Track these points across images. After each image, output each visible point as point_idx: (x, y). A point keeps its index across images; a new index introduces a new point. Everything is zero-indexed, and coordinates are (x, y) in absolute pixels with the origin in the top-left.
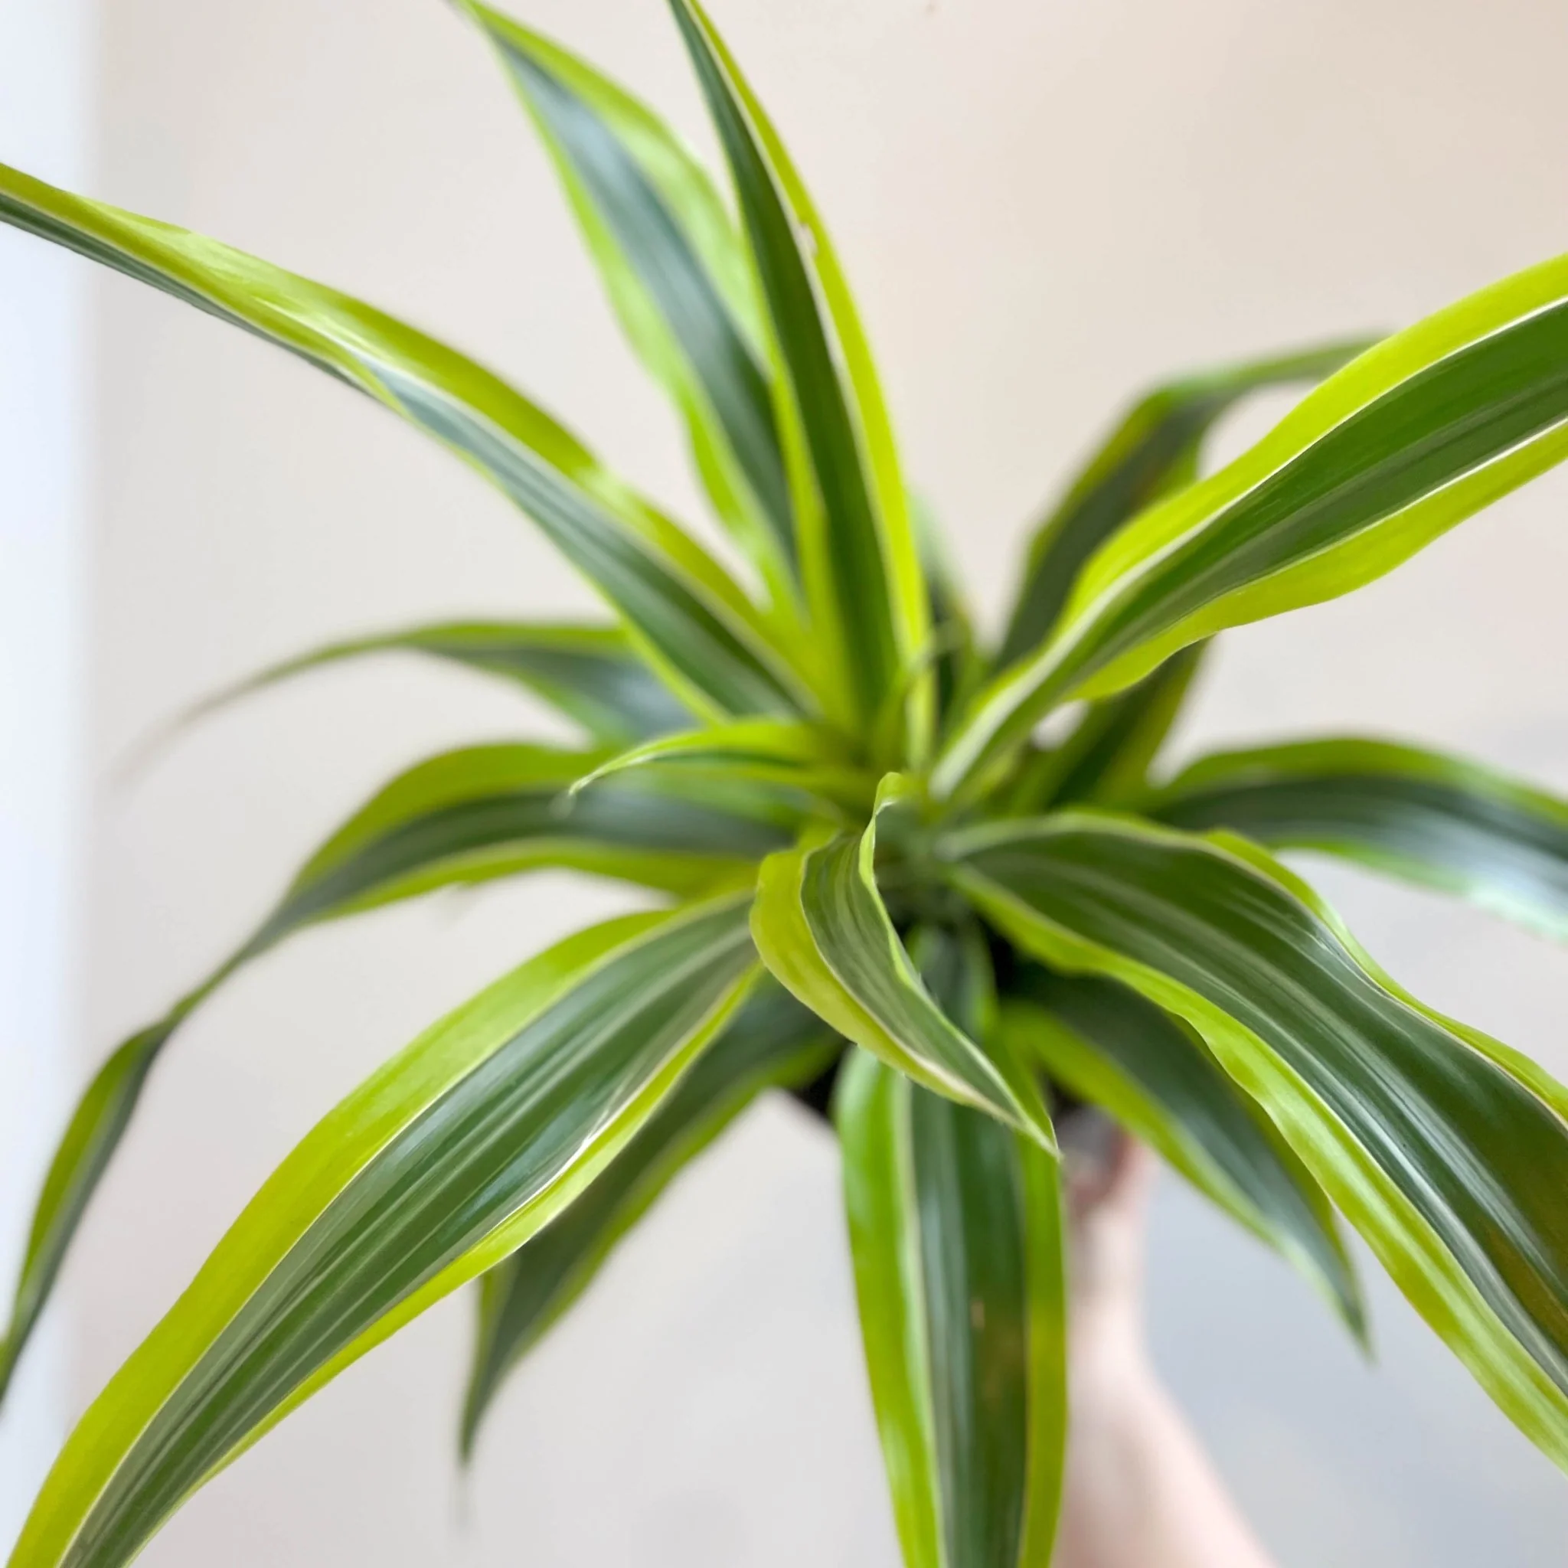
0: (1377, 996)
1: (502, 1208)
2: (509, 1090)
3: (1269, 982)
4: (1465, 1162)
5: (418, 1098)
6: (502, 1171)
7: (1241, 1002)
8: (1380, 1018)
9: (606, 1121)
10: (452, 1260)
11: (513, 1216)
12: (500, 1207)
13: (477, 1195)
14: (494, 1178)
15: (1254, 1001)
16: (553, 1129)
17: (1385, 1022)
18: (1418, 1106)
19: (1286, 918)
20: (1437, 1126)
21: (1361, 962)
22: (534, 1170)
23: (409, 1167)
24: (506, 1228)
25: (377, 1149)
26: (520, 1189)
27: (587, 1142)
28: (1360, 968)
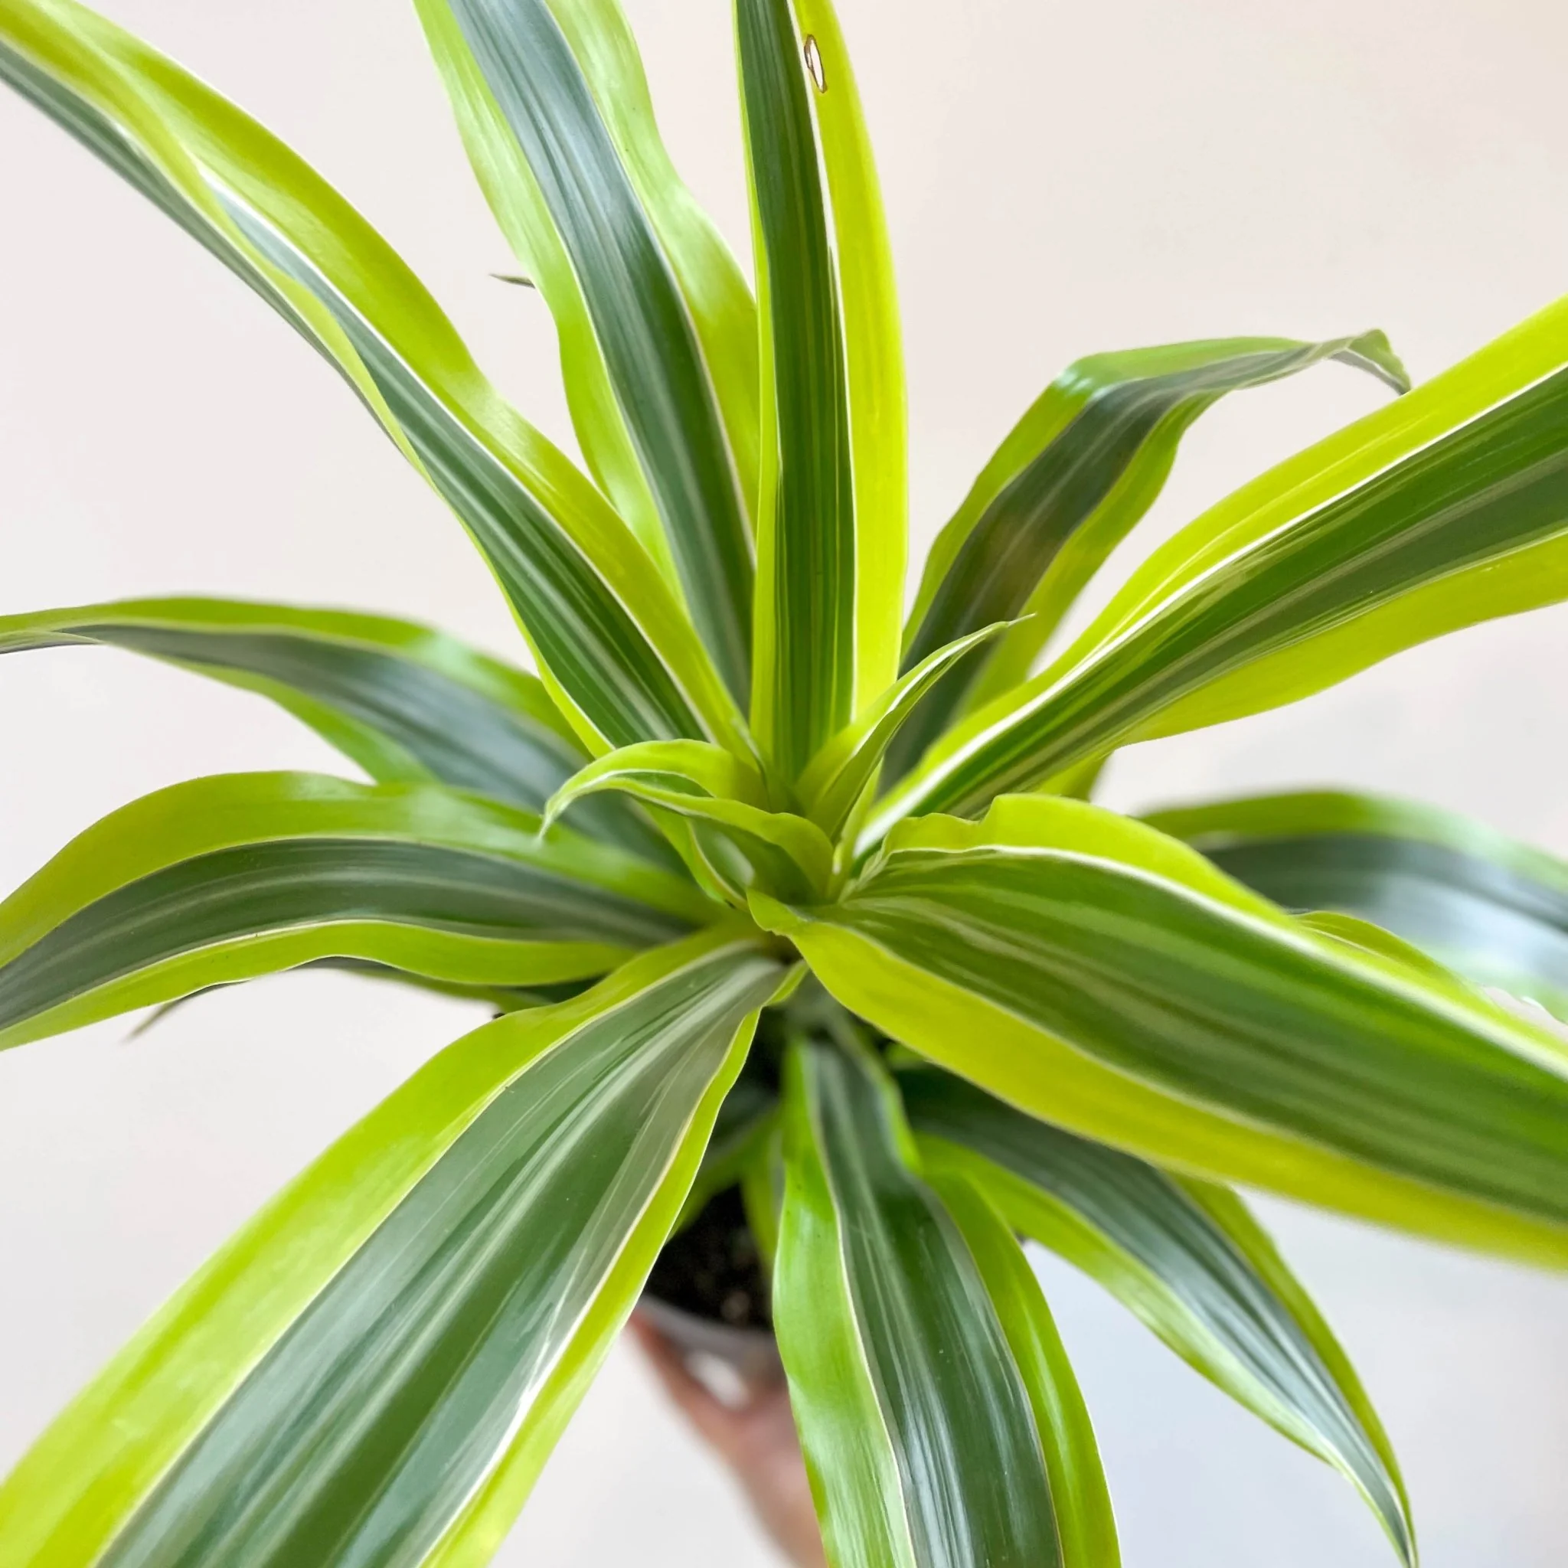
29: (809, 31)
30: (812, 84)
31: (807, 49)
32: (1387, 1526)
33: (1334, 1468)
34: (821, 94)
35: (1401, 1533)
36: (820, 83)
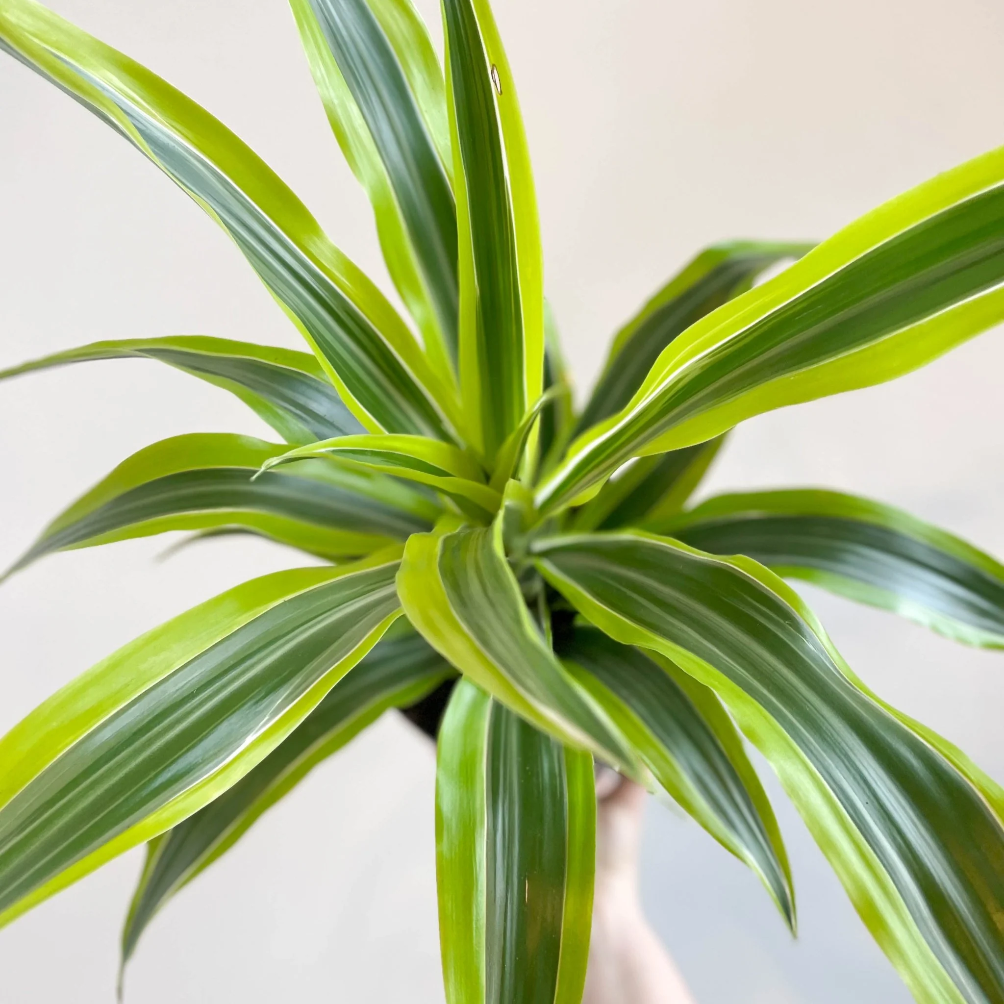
0: (849, 688)
1: (175, 787)
2: (192, 696)
3: (772, 669)
4: (910, 821)
5: (115, 697)
6: (178, 758)
7: (751, 682)
8: (853, 706)
9: (265, 725)
10: (128, 827)
11: (181, 795)
12: (174, 787)
13: (156, 776)
14: (173, 763)
15: (759, 681)
16: (224, 729)
17: (855, 708)
18: (877, 773)
19: (786, 623)
20: (890, 791)
21: (837, 662)
22: (206, 756)
23: (102, 753)
24: (177, 802)
25: (77, 737)
26: (190, 774)
27: (250, 739)
28: (836, 666)
29: (494, 62)
30: (495, 91)
31: (492, 72)
32: (779, 904)
33: (748, 866)
34: (499, 96)
35: (787, 908)
36: (499, 90)
